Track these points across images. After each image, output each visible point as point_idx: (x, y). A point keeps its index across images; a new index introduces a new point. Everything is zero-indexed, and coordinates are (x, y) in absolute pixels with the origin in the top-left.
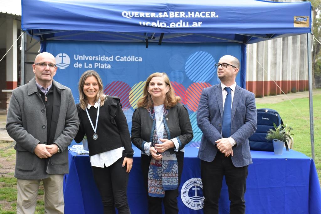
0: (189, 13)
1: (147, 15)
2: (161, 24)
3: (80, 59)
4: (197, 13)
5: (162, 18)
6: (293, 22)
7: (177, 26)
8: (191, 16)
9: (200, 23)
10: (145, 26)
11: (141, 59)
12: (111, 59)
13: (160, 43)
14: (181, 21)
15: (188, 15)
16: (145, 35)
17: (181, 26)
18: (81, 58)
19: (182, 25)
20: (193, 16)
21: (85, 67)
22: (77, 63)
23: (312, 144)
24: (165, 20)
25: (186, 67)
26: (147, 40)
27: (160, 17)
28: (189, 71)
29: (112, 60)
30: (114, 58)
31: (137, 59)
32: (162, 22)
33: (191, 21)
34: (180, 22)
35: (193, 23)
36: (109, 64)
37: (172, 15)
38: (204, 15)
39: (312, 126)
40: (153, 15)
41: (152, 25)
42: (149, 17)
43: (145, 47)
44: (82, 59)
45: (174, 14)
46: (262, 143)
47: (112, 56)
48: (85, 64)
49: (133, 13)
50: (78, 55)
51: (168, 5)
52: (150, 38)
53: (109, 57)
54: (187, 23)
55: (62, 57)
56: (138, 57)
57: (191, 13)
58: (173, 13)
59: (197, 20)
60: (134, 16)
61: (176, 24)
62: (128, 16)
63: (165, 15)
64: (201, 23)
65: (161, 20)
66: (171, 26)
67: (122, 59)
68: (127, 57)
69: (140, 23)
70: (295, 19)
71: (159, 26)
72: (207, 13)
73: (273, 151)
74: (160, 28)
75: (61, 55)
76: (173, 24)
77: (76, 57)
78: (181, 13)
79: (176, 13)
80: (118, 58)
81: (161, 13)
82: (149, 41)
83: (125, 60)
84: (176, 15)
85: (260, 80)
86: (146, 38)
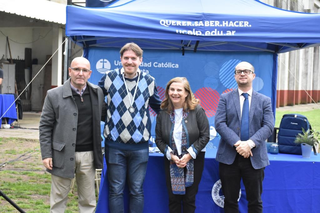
0: (224, 22)
1: (184, 23)
2: (197, 32)
4: (231, 22)
5: (198, 26)
7: (212, 35)
8: (225, 25)
9: (233, 32)
10: (182, 34)
11: (177, 66)
12: (149, 65)
13: (195, 51)
14: (216, 30)
15: (222, 24)
16: (182, 42)
17: (216, 35)
19: (216, 33)
20: (227, 26)
24: (201, 29)
25: (220, 74)
26: (183, 47)
27: (196, 25)
28: (223, 78)
29: (150, 66)
31: (173, 66)
32: (198, 31)
33: (225, 30)
35: (227, 32)
36: (147, 70)
37: (207, 24)
40: (189, 23)
41: (188, 33)
42: (186, 25)
43: (182, 54)
45: (209, 23)
46: (291, 147)
47: (151, 63)
49: (170, 21)
50: (118, 61)
51: (204, 14)
52: (186, 46)
53: (147, 63)
54: (222, 32)
55: (103, 62)
56: (175, 64)
58: (208, 22)
59: (231, 29)
60: (171, 24)
61: (211, 33)
62: (166, 24)
63: (201, 24)
64: (235, 32)
65: (197, 28)
66: (206, 34)
67: (160, 65)
68: (164, 63)
69: (177, 31)
71: (194, 34)
72: (240, 22)
73: (301, 155)
74: (196, 36)
75: (102, 60)
76: (208, 33)
77: (116, 63)
78: (216, 22)
79: (211, 22)
80: (156, 65)
81: (197, 22)
82: (185, 49)
83: (163, 67)
84: (211, 24)
85: (291, 89)
86: (183, 45)
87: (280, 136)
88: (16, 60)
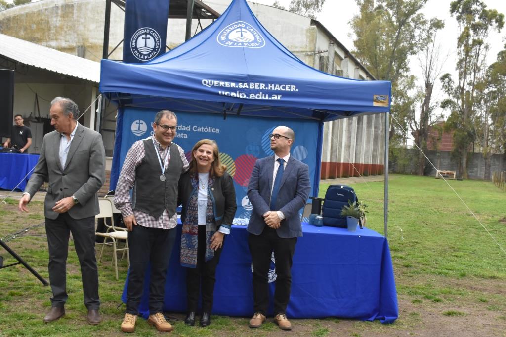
0: (269, 85)
1: (227, 84)
2: (241, 94)
4: (277, 86)
5: (242, 88)
6: (373, 100)
7: (257, 98)
8: (271, 88)
9: (279, 96)
10: (225, 95)
11: (218, 131)
12: (188, 129)
13: (238, 115)
14: (261, 93)
15: (268, 87)
16: (224, 105)
17: (260, 98)
19: (261, 97)
20: (273, 89)
23: (385, 223)
24: (245, 91)
25: (262, 141)
26: (225, 111)
27: (240, 87)
28: (266, 145)
29: (189, 130)
30: (191, 128)
31: (214, 130)
32: (242, 93)
33: (271, 93)
35: (273, 95)
36: (186, 133)
37: (252, 86)
38: (284, 88)
40: (233, 85)
41: (232, 95)
42: (229, 86)
43: (223, 118)
45: (254, 86)
46: (336, 219)
47: (190, 126)
49: (213, 82)
51: (248, 75)
52: (228, 109)
53: (186, 127)
54: (267, 95)
55: (139, 123)
56: (216, 128)
57: (271, 85)
58: (253, 84)
59: (277, 93)
60: (214, 84)
61: (255, 95)
62: (208, 84)
63: (245, 86)
64: (281, 96)
65: (241, 90)
66: (250, 97)
67: (199, 130)
68: (204, 127)
69: (220, 92)
70: (375, 98)
71: (238, 96)
72: (287, 86)
73: (347, 228)
74: (239, 98)
75: (138, 121)
76: (252, 96)
78: (261, 84)
79: (256, 84)
80: (195, 129)
81: (241, 84)
82: (227, 113)
83: (202, 131)
84: (256, 86)
85: (334, 161)
86: (224, 109)
87: (326, 208)
88: (45, 119)
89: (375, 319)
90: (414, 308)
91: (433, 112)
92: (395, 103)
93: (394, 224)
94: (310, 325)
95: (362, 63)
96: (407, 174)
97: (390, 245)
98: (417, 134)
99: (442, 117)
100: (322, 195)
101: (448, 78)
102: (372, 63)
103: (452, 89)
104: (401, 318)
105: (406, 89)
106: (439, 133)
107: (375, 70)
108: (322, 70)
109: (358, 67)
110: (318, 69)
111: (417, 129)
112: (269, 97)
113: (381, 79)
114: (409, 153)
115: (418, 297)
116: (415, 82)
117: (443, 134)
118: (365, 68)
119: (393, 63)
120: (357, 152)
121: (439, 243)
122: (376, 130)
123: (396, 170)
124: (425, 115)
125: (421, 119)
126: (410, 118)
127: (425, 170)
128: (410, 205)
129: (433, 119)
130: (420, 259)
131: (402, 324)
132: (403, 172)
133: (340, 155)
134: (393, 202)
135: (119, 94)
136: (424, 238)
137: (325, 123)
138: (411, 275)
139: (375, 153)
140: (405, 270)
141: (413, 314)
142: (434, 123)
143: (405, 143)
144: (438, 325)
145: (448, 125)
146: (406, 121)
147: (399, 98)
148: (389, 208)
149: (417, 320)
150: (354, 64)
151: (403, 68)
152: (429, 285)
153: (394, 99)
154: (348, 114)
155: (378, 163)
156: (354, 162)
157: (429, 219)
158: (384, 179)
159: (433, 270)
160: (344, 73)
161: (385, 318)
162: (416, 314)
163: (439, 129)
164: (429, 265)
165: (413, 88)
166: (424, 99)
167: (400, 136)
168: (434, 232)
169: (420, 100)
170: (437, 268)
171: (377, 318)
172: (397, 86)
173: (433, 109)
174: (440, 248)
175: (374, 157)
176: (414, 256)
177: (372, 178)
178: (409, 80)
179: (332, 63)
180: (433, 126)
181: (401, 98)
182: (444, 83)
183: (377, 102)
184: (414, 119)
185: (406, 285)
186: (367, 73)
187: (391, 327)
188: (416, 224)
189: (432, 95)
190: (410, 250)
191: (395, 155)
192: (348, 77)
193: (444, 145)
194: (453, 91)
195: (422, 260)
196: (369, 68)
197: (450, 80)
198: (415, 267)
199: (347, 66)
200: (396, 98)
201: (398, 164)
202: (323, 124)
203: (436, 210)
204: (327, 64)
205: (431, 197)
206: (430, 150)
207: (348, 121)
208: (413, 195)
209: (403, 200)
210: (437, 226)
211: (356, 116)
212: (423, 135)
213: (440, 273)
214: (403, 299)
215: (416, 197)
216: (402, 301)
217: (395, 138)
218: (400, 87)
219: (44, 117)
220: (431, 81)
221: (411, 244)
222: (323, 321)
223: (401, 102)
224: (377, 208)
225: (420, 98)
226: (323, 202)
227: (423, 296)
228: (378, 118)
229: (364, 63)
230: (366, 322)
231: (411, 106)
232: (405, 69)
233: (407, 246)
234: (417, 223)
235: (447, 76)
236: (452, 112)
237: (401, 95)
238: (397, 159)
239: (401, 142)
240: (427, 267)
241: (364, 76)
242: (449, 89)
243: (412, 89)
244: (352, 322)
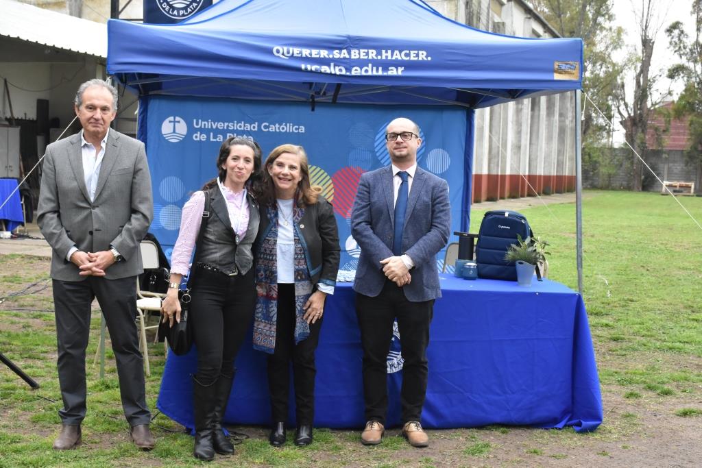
0: (384, 51)
1: (315, 53)
2: (337, 68)
3: (203, 127)
4: (397, 52)
5: (339, 58)
6: (553, 71)
7: (363, 73)
8: (387, 57)
9: (400, 69)
10: (311, 71)
11: (302, 129)
12: (254, 127)
13: (334, 103)
14: (370, 65)
15: (381, 55)
16: (310, 88)
17: (370, 73)
18: (205, 125)
19: (371, 71)
20: (389, 58)
21: (212, 140)
22: (199, 133)
23: (579, 271)
24: (344, 63)
25: (376, 144)
26: (313, 97)
27: (335, 57)
28: (381, 150)
29: (256, 129)
30: (259, 126)
31: (296, 129)
32: (339, 66)
33: (386, 65)
34: (368, 66)
35: (390, 68)
36: (251, 135)
37: (355, 54)
39: (579, 241)
40: (324, 53)
41: (323, 70)
42: (318, 56)
43: (310, 108)
44: (206, 127)
45: (359, 54)
46: (498, 267)
47: (256, 123)
48: (212, 134)
49: (291, 49)
50: (200, 121)
51: (349, 37)
52: (318, 94)
53: (251, 125)
54: (380, 68)
55: (174, 122)
56: (299, 126)
57: (387, 52)
58: (357, 51)
59: (397, 64)
60: (293, 54)
61: (361, 69)
62: (283, 54)
63: (344, 54)
64: (403, 68)
65: (338, 62)
66: (353, 73)
67: (273, 128)
68: (280, 125)
69: (303, 67)
70: (556, 67)
71: (333, 72)
72: (412, 52)
73: (516, 280)
74: (335, 75)
75: (171, 118)
76: (356, 70)
77: (197, 124)
78: (370, 51)
79: (362, 51)
80: (265, 127)
81: (338, 51)
82: (316, 100)
83: (277, 130)
84: (362, 54)
85: (494, 172)
86: (312, 93)
87: (481, 249)
88: (22, 120)
89: (565, 426)
90: (629, 406)
91: (655, 86)
92: (592, 73)
93: (595, 272)
94: (461, 438)
95: (536, 9)
96: (614, 189)
97: (587, 307)
98: (629, 123)
99: (670, 93)
100: (474, 228)
101: (679, 28)
102: (552, 9)
103: (685, 48)
104: (607, 422)
105: (609, 50)
106: (666, 121)
107: (557, 19)
108: (470, 24)
109: (529, 16)
110: (464, 23)
111: (629, 114)
112: (383, 70)
113: (568, 34)
114: (616, 155)
115: (635, 389)
116: (623, 36)
117: (672, 123)
118: (542, 18)
119: (588, 8)
120: (532, 157)
121: (669, 299)
122: (563, 118)
123: (596, 183)
124: (642, 93)
125: (635, 98)
126: (616, 97)
127: (644, 181)
128: (620, 240)
129: (655, 97)
130: (638, 326)
131: (610, 432)
132: (607, 187)
133: (504, 162)
134: (593, 236)
135: (140, 74)
136: (644, 293)
137: (477, 111)
138: (624, 353)
139: (561, 158)
140: (613, 345)
141: (627, 416)
142: (656, 104)
143: (611, 139)
144: (667, 431)
145: (681, 107)
146: (610, 103)
147: (598, 64)
148: (585, 246)
149: (634, 424)
150: (523, 11)
151: (603, 16)
152: (653, 368)
153: (589, 67)
154: (514, 94)
155: (567, 173)
156: (527, 173)
157: (651, 263)
158: (574, 200)
159: (658, 344)
160: (506, 27)
161: (581, 424)
162: (633, 416)
163: (665, 115)
164: (652, 336)
165: (621, 48)
166: (639, 65)
167: (601, 128)
168: (660, 283)
169: (633, 67)
170: (665, 341)
171: (568, 423)
172: (594, 45)
173: (654, 81)
174: (670, 309)
175: (560, 164)
176: (627, 322)
177: (558, 198)
178: (614, 35)
179: (486, 11)
180: (655, 109)
181: (601, 65)
182: (672, 38)
183: (560, 73)
184: (623, 99)
185: (615, 370)
186: (544, 25)
187: (591, 438)
188: (631, 270)
189: (652, 58)
190: (622, 313)
191: (594, 159)
192: (514, 33)
193: (674, 140)
194: (688, 50)
195: (641, 328)
196: (548, 18)
197: (682, 32)
198: (630, 341)
199: (512, 16)
200: (594, 64)
201: (601, 174)
202: (473, 112)
203: (663, 247)
204: (479, 13)
205: (655, 227)
206: (651, 148)
207: (515, 107)
208: (625, 224)
209: (608, 232)
210: (664, 273)
211: (529, 98)
212: (640, 125)
213: (670, 349)
214: (610, 392)
215: (629, 226)
216: (609, 395)
217: (594, 131)
218: (600, 48)
219: (20, 118)
220: (650, 34)
221: (623, 303)
222: (482, 432)
223: (601, 72)
224: (567, 246)
225: (633, 64)
226: (476, 240)
227: (642, 386)
228: (565, 99)
229: (539, 10)
230: (552, 430)
231: (618, 77)
232: (607, 17)
233: (616, 307)
234: (632, 268)
235: (675, 26)
236: (686, 85)
237: (601, 60)
238: (598, 165)
239: (603, 137)
240: (649, 339)
241: (540, 30)
242: (680, 47)
243: (619, 49)
244: (529, 431)
